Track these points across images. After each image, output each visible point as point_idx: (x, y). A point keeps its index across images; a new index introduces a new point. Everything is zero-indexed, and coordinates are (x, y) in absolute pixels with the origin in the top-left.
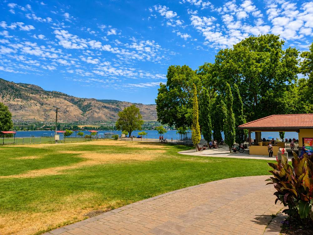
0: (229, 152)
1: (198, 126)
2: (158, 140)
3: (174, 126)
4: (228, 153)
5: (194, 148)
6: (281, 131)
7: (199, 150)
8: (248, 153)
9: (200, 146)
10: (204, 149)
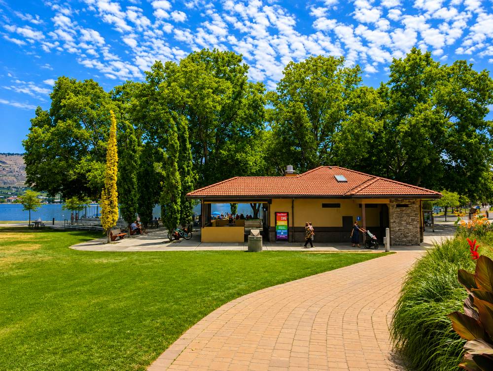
0: (168, 240)
1: (115, 194)
2: (25, 224)
3: (57, 198)
4: (166, 242)
5: (104, 236)
6: (232, 203)
7: (114, 239)
8: (198, 240)
9: (115, 232)
10: (121, 238)
